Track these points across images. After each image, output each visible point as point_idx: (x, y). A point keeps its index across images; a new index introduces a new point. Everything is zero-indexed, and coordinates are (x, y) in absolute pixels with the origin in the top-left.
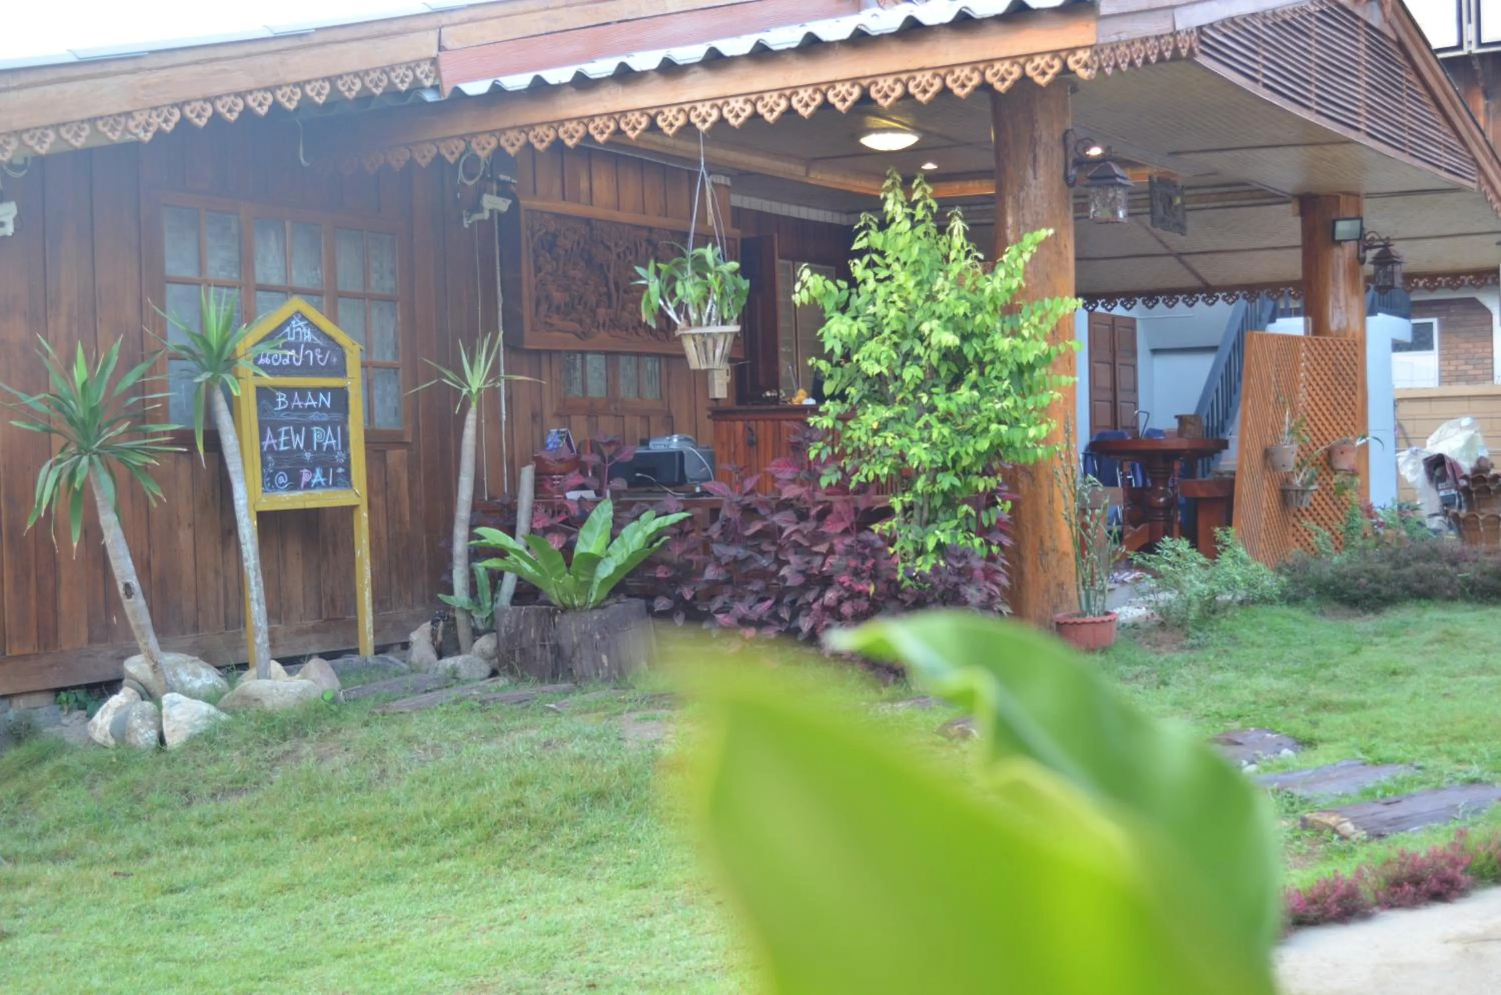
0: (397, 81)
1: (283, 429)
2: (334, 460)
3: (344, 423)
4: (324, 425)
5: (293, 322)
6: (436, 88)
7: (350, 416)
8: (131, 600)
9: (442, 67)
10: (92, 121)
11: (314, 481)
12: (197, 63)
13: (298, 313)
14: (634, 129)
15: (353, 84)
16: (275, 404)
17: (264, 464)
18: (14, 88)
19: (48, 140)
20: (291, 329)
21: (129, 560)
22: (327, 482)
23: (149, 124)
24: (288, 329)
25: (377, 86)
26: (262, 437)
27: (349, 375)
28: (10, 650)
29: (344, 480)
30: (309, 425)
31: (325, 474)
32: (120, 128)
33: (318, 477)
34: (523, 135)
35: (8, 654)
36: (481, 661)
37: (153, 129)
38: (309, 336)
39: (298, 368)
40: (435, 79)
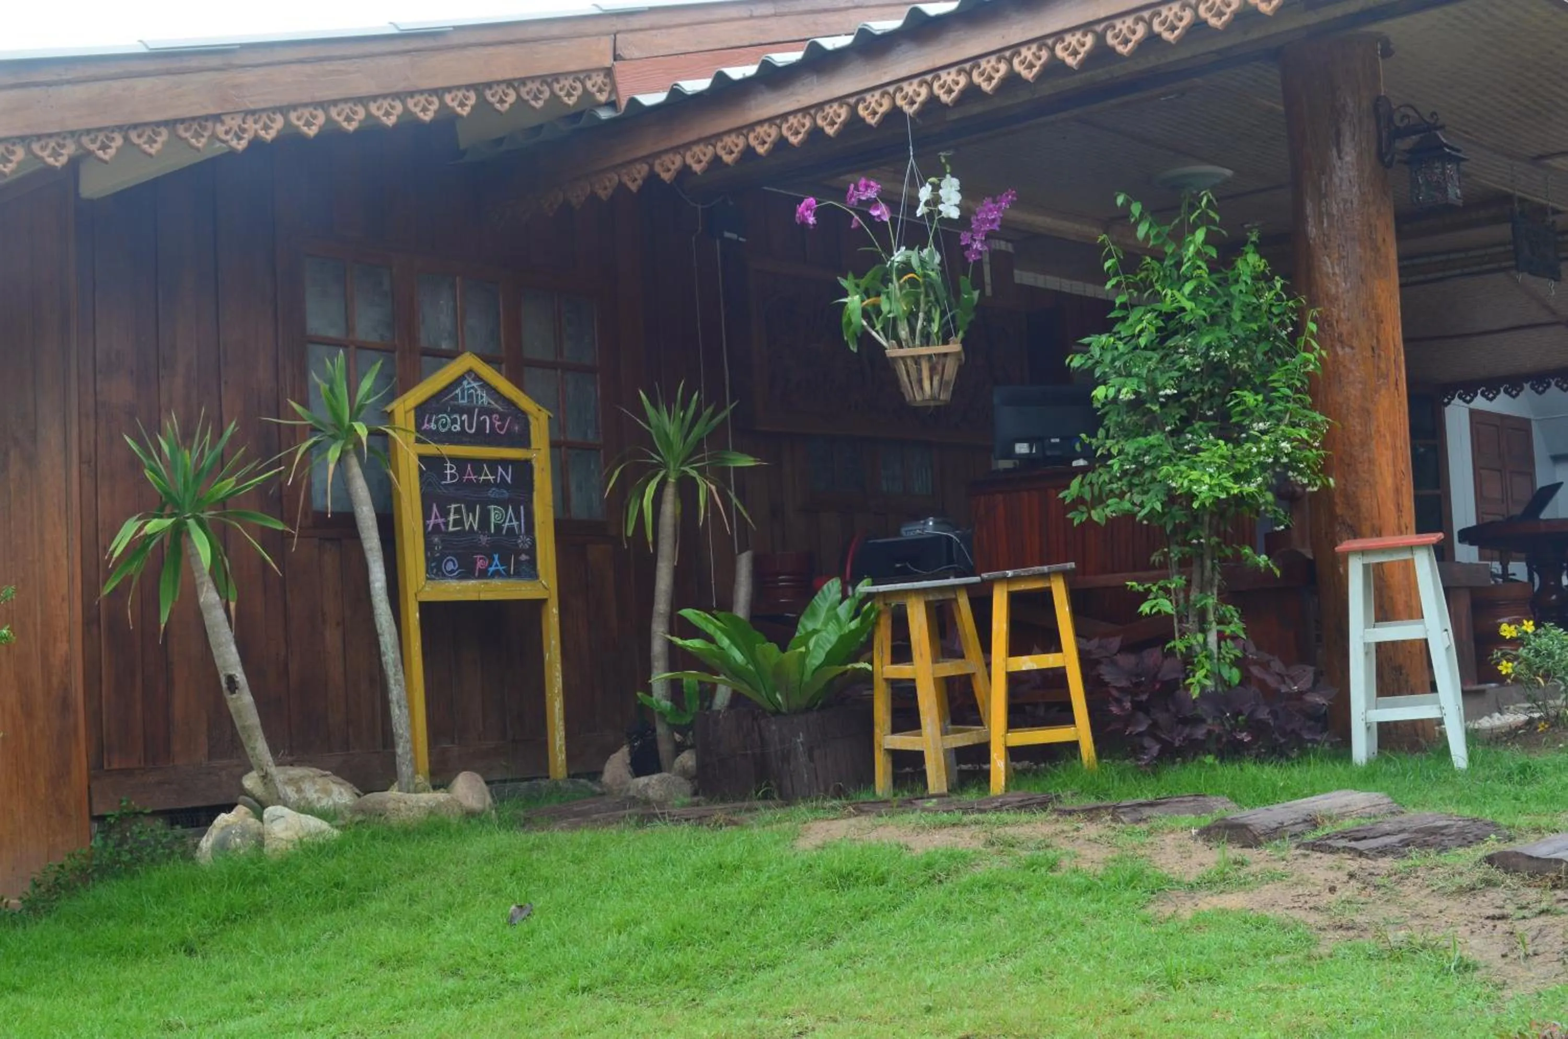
0: (562, 94)
1: (453, 506)
2: (517, 545)
3: (530, 501)
4: (504, 504)
5: (465, 383)
6: (612, 104)
7: (535, 494)
8: (234, 696)
9: (618, 79)
10: (171, 124)
11: (492, 569)
12: (302, 61)
13: (470, 371)
14: (833, 123)
15: (506, 95)
16: (444, 477)
17: (429, 546)
18: (69, 82)
19: (113, 145)
20: (463, 391)
21: (233, 649)
22: (507, 571)
23: (244, 131)
24: (458, 391)
25: (536, 98)
26: (426, 515)
27: (534, 446)
28: (109, 764)
29: (528, 570)
30: (485, 503)
31: (504, 561)
32: (206, 134)
33: (497, 566)
34: (710, 148)
35: (106, 767)
36: (682, 780)
37: (247, 136)
38: (485, 400)
39: (470, 435)
40: (610, 93)
